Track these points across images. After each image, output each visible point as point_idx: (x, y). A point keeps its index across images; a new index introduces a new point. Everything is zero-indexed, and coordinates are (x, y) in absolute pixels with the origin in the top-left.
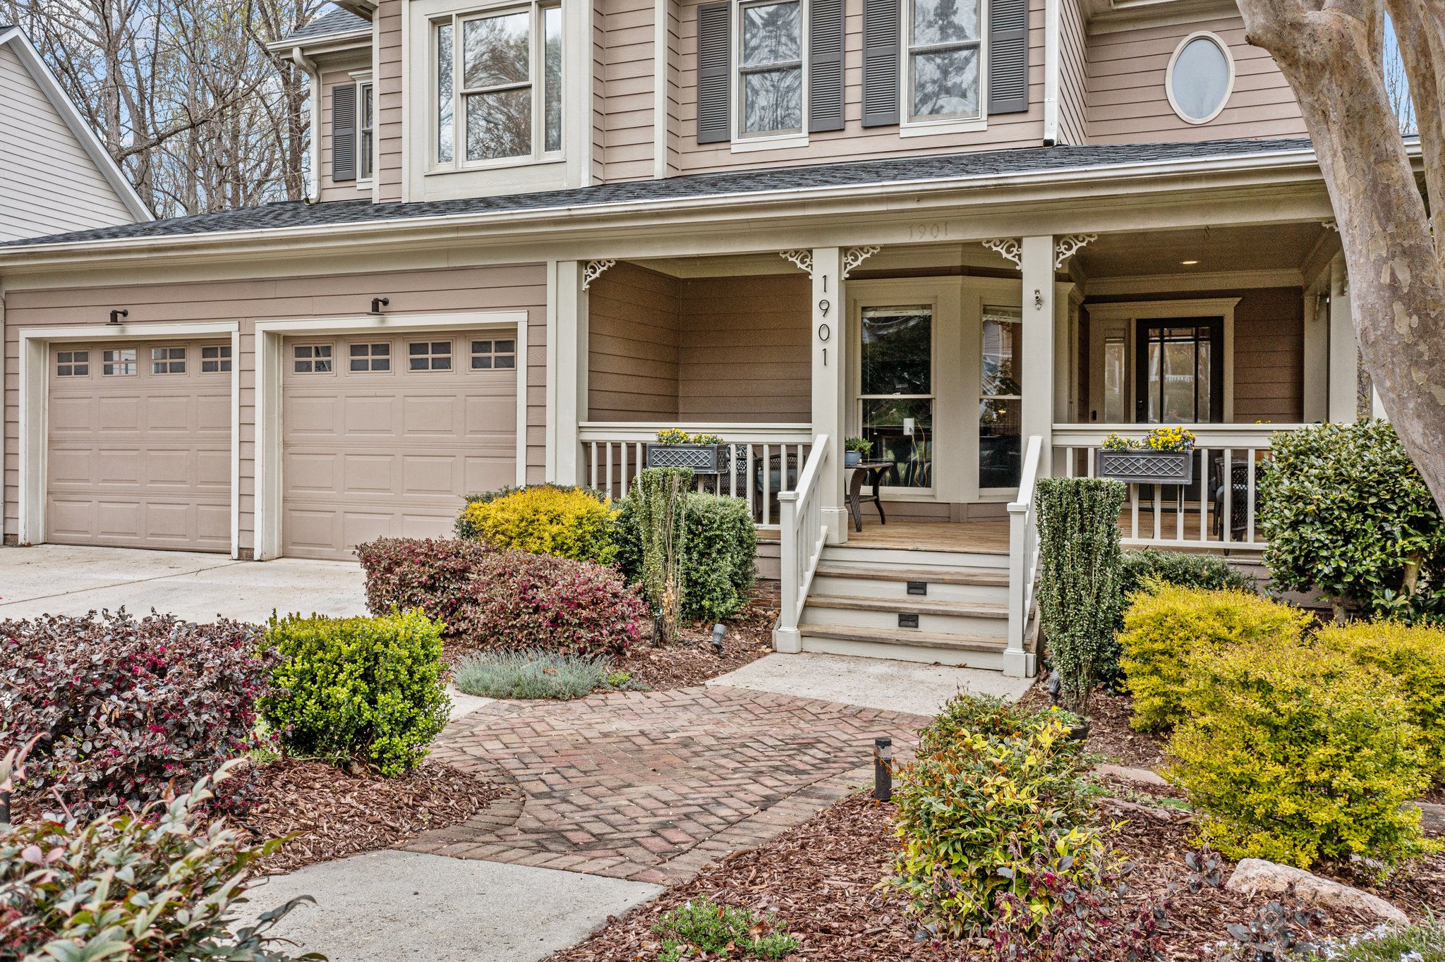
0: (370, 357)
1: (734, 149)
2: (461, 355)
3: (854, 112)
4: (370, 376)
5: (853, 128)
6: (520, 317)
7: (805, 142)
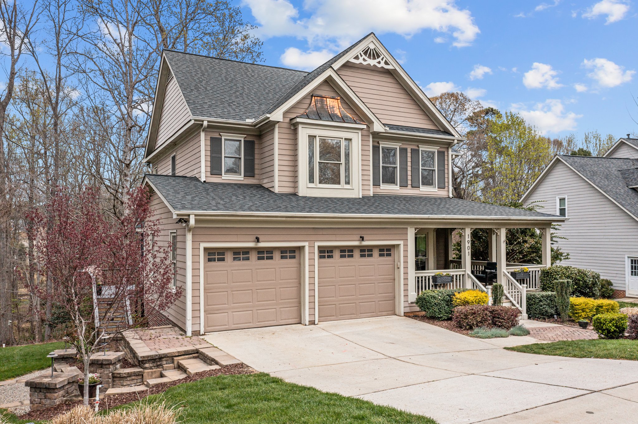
0: (347, 254)
1: (381, 188)
2: (376, 253)
3: (409, 182)
4: (347, 259)
5: (409, 187)
6: (401, 243)
7: (398, 189)
